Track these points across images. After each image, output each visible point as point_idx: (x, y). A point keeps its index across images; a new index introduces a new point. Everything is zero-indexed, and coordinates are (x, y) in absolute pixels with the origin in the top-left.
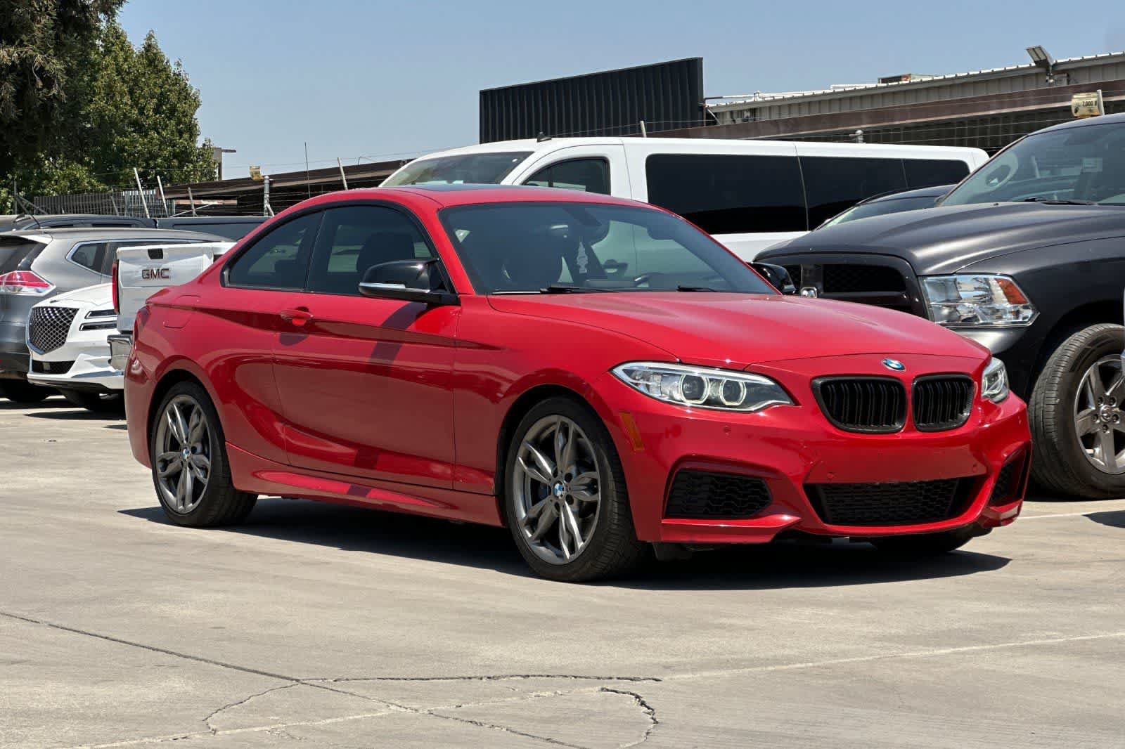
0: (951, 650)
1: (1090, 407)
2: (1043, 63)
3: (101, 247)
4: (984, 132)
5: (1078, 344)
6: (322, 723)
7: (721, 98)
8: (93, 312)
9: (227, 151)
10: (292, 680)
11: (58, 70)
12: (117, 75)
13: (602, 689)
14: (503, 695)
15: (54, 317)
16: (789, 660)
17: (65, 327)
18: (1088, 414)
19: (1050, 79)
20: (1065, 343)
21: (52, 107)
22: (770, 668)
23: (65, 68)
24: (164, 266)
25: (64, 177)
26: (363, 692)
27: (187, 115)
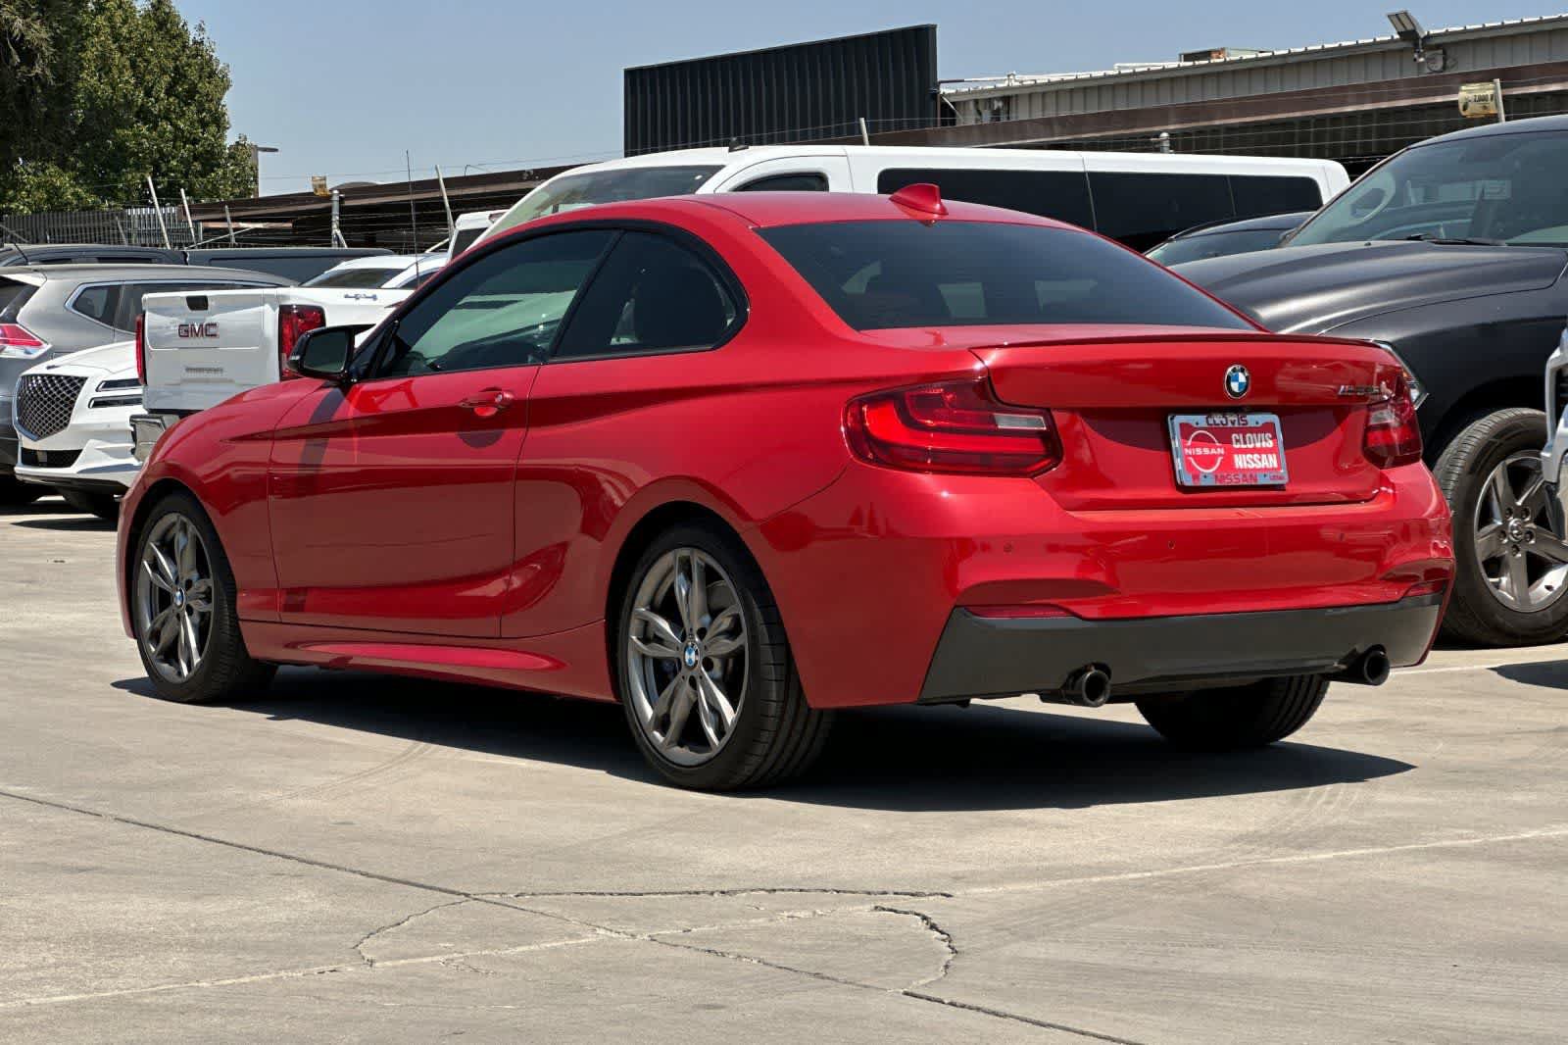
0: (1330, 855)
1: (1495, 521)
2: (1410, 35)
3: (113, 291)
4: (1335, 136)
5: (1479, 436)
6: (511, 951)
7: (963, 81)
8: (107, 382)
9: (265, 150)
10: (459, 894)
11: (42, 39)
12: (114, 42)
13: (876, 908)
14: (743, 914)
15: (52, 389)
16: (1119, 868)
17: (68, 402)
18: (1495, 530)
19: (1420, 57)
20: (1462, 434)
21: (33, 92)
22: (1095, 880)
23: (52, 38)
24: (210, 319)
25: (39, 186)
26: (558, 911)
27: (211, 100)
